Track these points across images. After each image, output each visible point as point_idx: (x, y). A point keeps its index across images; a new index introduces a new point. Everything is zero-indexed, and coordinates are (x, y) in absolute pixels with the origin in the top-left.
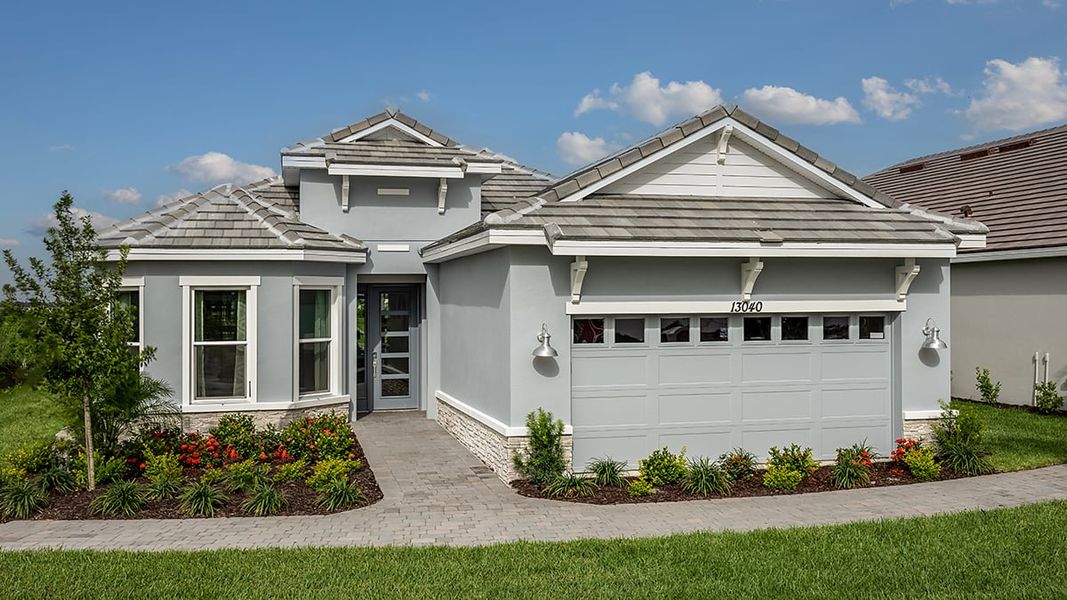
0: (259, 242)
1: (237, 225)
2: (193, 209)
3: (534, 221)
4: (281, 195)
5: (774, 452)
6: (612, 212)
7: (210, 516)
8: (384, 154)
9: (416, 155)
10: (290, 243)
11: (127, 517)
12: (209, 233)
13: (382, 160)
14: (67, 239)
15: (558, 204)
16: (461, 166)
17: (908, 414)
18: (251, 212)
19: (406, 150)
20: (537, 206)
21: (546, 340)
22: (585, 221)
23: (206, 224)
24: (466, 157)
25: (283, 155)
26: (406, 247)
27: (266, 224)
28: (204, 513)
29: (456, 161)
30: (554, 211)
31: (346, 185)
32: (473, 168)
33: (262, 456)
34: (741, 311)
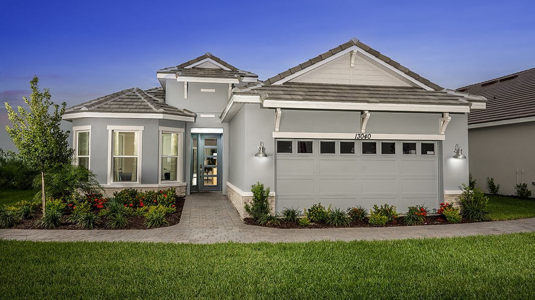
1: (135, 103)
2: (117, 97)
3: (256, 92)
5: (376, 207)
6: (296, 89)
10: (157, 111)
13: (202, 75)
15: (270, 86)
16: (238, 78)
17: (447, 192)
20: (259, 86)
21: (261, 149)
22: (281, 92)
23: (121, 103)
25: (157, 73)
26: (213, 116)
27: (148, 103)
28: (88, 227)
29: (236, 76)
30: (267, 88)
31: (186, 85)
32: (244, 80)
33: (131, 204)
34: (360, 138)
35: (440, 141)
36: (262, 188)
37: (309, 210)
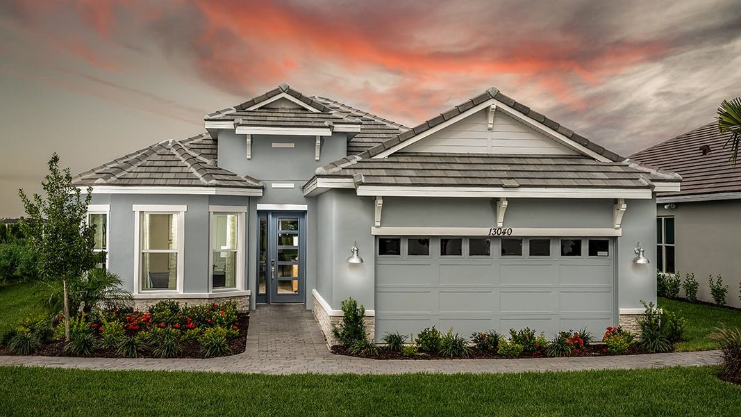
0: (186, 182)
1: (173, 170)
2: (144, 159)
3: (348, 172)
4: (210, 147)
5: (512, 332)
6: (405, 166)
7: (135, 357)
8: (276, 119)
9: (299, 119)
10: (206, 183)
11: (86, 356)
12: (153, 175)
13: (274, 124)
14: (56, 182)
15: (370, 160)
16: (329, 127)
17: (622, 311)
18: (183, 160)
19: (293, 115)
20: (354, 162)
21: (355, 252)
22: (383, 172)
23: (152, 169)
24: (335, 121)
25: (206, 120)
26: (292, 185)
27: (192, 170)
28: (131, 355)
29: (326, 124)
31: (249, 140)
33: (177, 325)
34: (496, 235)
35: (615, 238)
36: (355, 305)
37: (419, 335)
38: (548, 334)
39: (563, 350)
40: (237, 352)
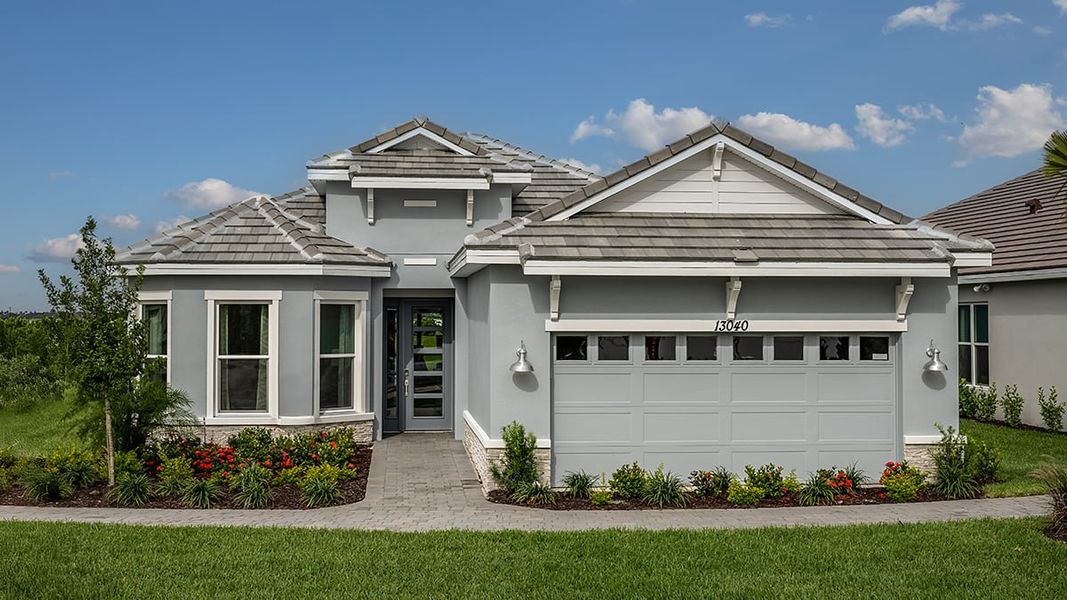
0: (280, 257)
1: (262, 239)
3: (511, 241)
4: (315, 206)
5: (749, 470)
6: (593, 232)
7: (206, 508)
8: (410, 165)
9: (442, 166)
10: (309, 258)
11: (137, 507)
12: (234, 248)
14: (90, 261)
15: (543, 223)
16: (486, 176)
17: (909, 439)
18: (277, 226)
19: (434, 160)
20: (520, 226)
21: (522, 355)
24: (494, 167)
25: (308, 168)
26: (433, 261)
27: (289, 239)
28: (202, 505)
29: (482, 172)
30: (535, 231)
31: (370, 197)
32: (499, 178)
33: (267, 462)
34: (726, 330)
35: (898, 334)
36: (522, 433)
37: (614, 475)
38: (800, 473)
39: (822, 496)
40: (352, 500)
